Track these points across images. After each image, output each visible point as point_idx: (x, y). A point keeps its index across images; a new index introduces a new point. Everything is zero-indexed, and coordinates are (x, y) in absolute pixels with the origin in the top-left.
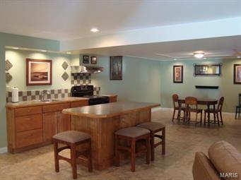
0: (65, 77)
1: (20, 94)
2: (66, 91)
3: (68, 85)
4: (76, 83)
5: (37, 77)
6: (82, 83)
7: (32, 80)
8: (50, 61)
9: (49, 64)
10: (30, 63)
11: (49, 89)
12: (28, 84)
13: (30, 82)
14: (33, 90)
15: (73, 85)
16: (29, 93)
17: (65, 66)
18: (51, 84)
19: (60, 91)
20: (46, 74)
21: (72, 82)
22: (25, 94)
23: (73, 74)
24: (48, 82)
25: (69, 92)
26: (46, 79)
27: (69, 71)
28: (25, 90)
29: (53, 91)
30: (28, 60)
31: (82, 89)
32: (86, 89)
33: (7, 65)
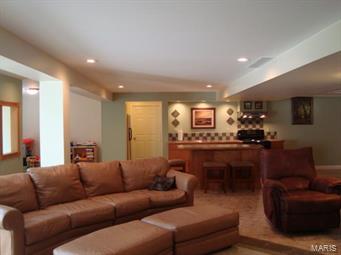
0: (230, 121)
1: (185, 135)
2: (232, 134)
3: (235, 129)
4: (243, 127)
6: (250, 127)
7: (196, 124)
8: (214, 109)
9: (212, 111)
10: (194, 111)
11: (212, 132)
12: (192, 128)
13: (194, 126)
14: (197, 133)
15: (240, 129)
16: (193, 135)
17: (230, 112)
18: (214, 128)
19: (224, 134)
20: (210, 119)
21: (239, 127)
22: (189, 136)
23: (239, 119)
24: (212, 126)
25: (235, 135)
26: (210, 124)
27: (234, 117)
28: (190, 132)
29: (216, 134)
30: (192, 109)
33: (175, 114)
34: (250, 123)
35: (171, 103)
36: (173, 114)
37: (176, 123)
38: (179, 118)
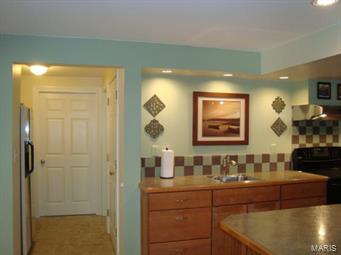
0: (278, 128)
1: (179, 161)
2: (281, 157)
3: (286, 146)
4: (302, 140)
5: (217, 127)
6: (316, 140)
7: (204, 135)
8: (246, 97)
9: (243, 101)
10: (201, 100)
12: (196, 142)
13: (200, 138)
15: (297, 146)
16: (198, 160)
17: (278, 106)
18: (246, 142)
19: (266, 158)
20: (236, 122)
21: (295, 139)
22: (189, 163)
23: (295, 123)
24: (241, 138)
25: (288, 159)
26: (237, 132)
27: (287, 116)
28: (189, 153)
29: (250, 158)
30: (196, 95)
31: (316, 154)
32: (326, 154)
33: (155, 105)
34: (316, 131)
35: (147, 76)
36: (148, 106)
37: (155, 130)
38: (161, 117)
